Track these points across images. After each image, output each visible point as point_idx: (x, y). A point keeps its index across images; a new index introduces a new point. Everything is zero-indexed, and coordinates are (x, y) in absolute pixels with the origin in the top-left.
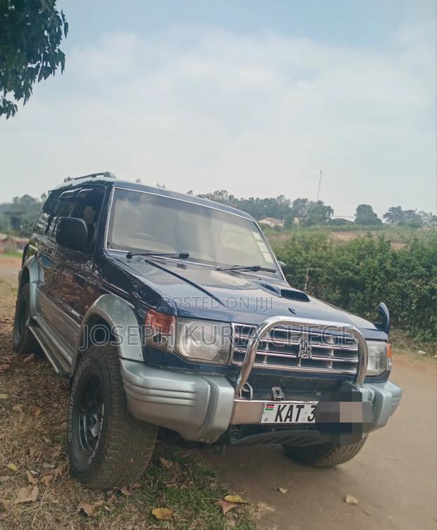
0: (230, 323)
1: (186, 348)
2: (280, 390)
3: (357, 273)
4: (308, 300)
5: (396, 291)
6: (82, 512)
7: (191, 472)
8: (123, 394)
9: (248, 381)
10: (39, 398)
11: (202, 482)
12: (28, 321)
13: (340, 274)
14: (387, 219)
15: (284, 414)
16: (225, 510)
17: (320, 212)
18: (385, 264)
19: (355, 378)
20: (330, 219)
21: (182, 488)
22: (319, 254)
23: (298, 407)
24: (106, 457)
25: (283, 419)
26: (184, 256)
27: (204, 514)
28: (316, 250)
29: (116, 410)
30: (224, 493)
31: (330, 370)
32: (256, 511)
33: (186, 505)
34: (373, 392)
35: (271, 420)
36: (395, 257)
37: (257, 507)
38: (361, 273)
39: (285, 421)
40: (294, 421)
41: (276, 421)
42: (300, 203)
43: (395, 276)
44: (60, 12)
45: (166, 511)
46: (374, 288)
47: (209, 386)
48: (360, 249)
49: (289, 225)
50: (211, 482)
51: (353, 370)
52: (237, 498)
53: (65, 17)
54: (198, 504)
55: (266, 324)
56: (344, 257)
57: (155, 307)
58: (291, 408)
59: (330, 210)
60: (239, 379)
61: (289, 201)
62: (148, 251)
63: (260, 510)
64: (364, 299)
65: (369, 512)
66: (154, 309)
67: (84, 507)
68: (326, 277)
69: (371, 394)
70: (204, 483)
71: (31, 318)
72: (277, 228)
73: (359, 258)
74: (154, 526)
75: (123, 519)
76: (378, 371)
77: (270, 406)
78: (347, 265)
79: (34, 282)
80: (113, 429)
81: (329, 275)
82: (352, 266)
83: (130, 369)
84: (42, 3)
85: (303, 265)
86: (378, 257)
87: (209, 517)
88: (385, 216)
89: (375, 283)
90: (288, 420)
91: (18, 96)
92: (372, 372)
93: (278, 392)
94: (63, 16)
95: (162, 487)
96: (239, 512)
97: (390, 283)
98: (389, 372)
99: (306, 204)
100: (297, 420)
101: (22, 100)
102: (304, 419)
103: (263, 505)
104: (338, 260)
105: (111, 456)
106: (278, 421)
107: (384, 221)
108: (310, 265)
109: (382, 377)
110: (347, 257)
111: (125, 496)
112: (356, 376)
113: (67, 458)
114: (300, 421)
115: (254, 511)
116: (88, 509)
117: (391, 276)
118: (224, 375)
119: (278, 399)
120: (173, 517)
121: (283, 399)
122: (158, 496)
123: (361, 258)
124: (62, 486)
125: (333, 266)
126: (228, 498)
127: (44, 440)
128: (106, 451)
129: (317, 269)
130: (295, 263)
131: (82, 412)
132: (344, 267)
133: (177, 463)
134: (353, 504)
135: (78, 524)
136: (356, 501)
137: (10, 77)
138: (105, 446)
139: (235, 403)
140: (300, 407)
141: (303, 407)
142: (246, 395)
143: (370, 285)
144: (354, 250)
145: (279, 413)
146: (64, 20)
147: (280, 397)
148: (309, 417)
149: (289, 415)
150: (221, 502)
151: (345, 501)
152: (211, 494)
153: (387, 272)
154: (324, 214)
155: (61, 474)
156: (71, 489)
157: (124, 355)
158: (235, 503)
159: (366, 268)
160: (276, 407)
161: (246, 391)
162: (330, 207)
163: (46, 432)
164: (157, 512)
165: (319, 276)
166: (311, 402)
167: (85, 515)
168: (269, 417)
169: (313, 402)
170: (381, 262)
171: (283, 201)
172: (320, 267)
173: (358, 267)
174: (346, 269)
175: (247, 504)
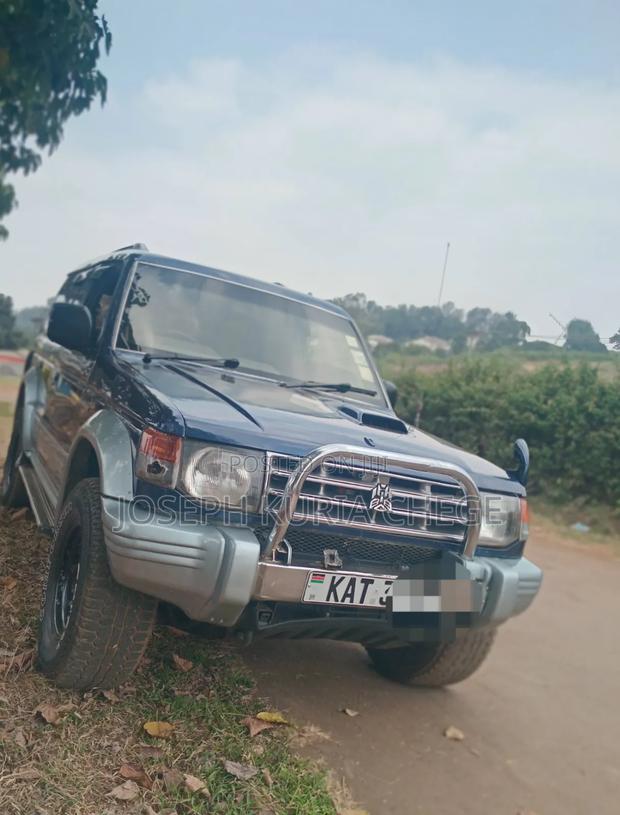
0: (265, 451)
1: (195, 483)
2: (336, 553)
3: (542, 416)
4: (405, 431)
5: (603, 445)
6: (39, 716)
7: (217, 678)
8: (104, 548)
9: (286, 536)
10: (21, 567)
11: (229, 692)
12: (19, 459)
13: (517, 417)
14: (615, 344)
15: (341, 590)
16: (254, 731)
17: (510, 329)
18: (587, 404)
19: (460, 547)
20: (525, 342)
21: (198, 698)
22: (486, 386)
23: (363, 581)
24: (77, 640)
25: (340, 598)
26: (232, 364)
27: (220, 733)
28: (484, 381)
29: (94, 572)
30: (259, 708)
31: (423, 532)
32: (300, 736)
33: (199, 721)
34: (489, 570)
35: (321, 598)
36: (603, 393)
37: (304, 732)
38: (549, 417)
39: (343, 600)
40: (356, 602)
41: (328, 599)
42: (478, 315)
43: (601, 422)
44: (100, 17)
45: (166, 726)
46: (568, 440)
47: (223, 540)
48: (549, 381)
49: (459, 347)
50: (244, 693)
51: (459, 534)
52: (277, 717)
53: (108, 25)
54: (215, 721)
55: (320, 453)
56: (524, 392)
57: (156, 425)
58: (352, 582)
59: (525, 328)
60: (273, 535)
61: (460, 312)
62: (176, 354)
63: (306, 735)
64: (552, 458)
65: (477, 752)
66: (154, 427)
67: (42, 710)
68: (496, 421)
69: (485, 571)
70: (232, 693)
71: (24, 456)
72: (440, 353)
73: (547, 394)
74: (142, 744)
75: (99, 732)
76: (502, 540)
77: (319, 577)
78: (529, 403)
79: (30, 403)
80: (88, 599)
81: (501, 419)
82: (536, 405)
83: (113, 511)
84: (70, 3)
85: (460, 403)
86: (577, 392)
87: (228, 738)
88: (612, 340)
89: (570, 433)
90: (348, 600)
91: (42, 142)
92: (490, 540)
93: (332, 557)
94: (105, 23)
95: (169, 694)
96: (274, 735)
97: (593, 434)
98: (523, 544)
99: (488, 317)
100: (362, 601)
101: (47, 147)
102: (373, 601)
103: (312, 729)
104: (516, 396)
105: (84, 637)
106: (332, 600)
107: (610, 347)
108: (472, 402)
109: (513, 550)
110: (530, 393)
111: (109, 702)
112: (464, 542)
113: (36, 646)
114: (366, 603)
115: (296, 734)
116: (49, 713)
117: (595, 422)
118: (253, 530)
119: (331, 568)
120: (174, 735)
121: (338, 568)
122: (159, 705)
123: (551, 393)
124: (18, 680)
125: (507, 405)
126: (261, 715)
127: (10, 621)
128: (77, 629)
129: (483, 410)
130: (449, 401)
131: (61, 581)
132: (523, 406)
133: (200, 665)
134: (456, 739)
135: (31, 733)
136: (461, 736)
137: (30, 113)
138: (77, 624)
139: (263, 568)
140: (367, 582)
141: (372, 582)
142: (282, 558)
143: (562, 436)
144: (540, 382)
145: (333, 588)
146: (106, 29)
147: (335, 564)
148: (381, 599)
149: (349, 592)
150: (249, 719)
151: (444, 735)
152: (238, 709)
153: (590, 416)
154: (517, 332)
155: (20, 664)
156: (30, 685)
157: (107, 491)
158: (271, 723)
159: (557, 410)
160: (328, 579)
161: (283, 551)
162: (525, 323)
163: (16, 610)
164: (151, 727)
165: (485, 420)
166: (385, 576)
167: (44, 721)
168: (317, 593)
169: (388, 576)
170: (581, 401)
171: (451, 312)
172: (488, 406)
173: (544, 407)
174: (526, 410)
175: (289, 726)
